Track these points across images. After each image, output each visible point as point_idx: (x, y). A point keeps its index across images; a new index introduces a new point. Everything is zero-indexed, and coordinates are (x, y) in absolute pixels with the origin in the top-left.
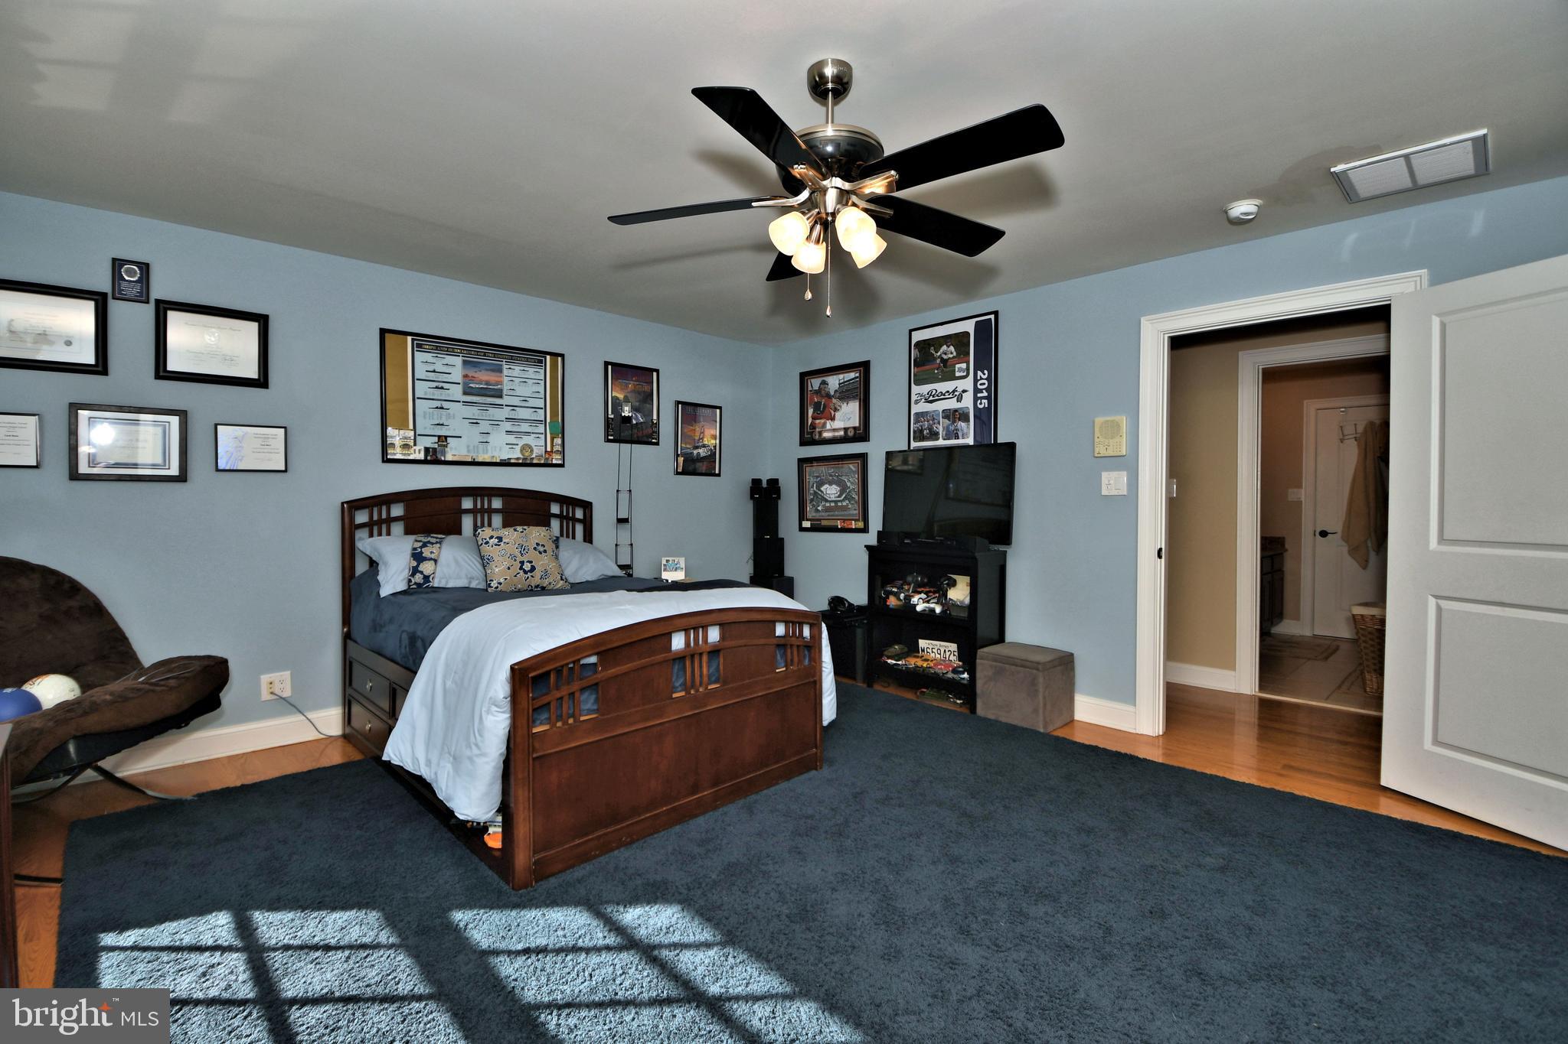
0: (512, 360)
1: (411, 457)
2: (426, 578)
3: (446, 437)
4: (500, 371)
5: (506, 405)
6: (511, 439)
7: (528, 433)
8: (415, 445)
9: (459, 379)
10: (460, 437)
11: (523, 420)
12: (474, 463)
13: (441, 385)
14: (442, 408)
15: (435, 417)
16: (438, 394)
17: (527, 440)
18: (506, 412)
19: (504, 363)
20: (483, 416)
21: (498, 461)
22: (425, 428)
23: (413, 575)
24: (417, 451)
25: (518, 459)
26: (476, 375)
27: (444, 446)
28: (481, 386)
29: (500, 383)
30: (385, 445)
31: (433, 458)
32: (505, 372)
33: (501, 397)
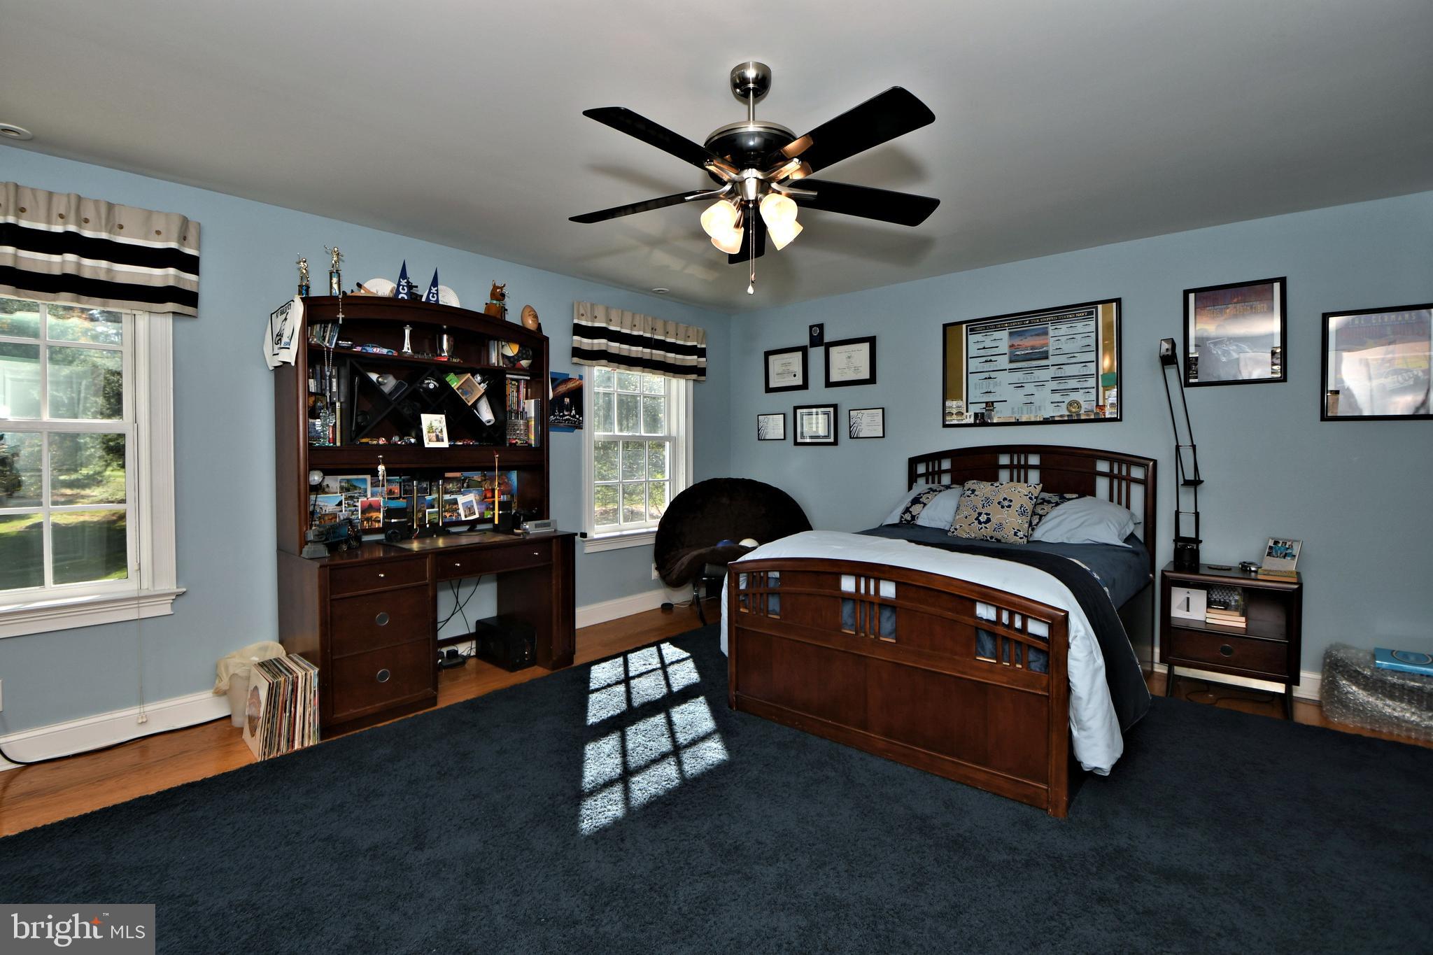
0: (1058, 320)
1: (963, 422)
2: (913, 517)
3: (993, 403)
4: (1046, 333)
5: (1052, 365)
6: (1057, 397)
7: (1076, 389)
8: (967, 411)
9: (1006, 350)
10: (1006, 401)
11: (1070, 376)
12: (1018, 423)
13: (989, 358)
14: (990, 378)
15: (984, 386)
16: (988, 367)
17: (1074, 396)
18: (1052, 372)
19: (1050, 325)
20: (1027, 379)
21: (1042, 419)
22: (976, 397)
23: (904, 513)
24: (968, 417)
25: (1061, 416)
26: (1020, 343)
27: (991, 410)
28: (1028, 352)
29: (1047, 345)
30: (944, 414)
31: (981, 421)
32: (1051, 333)
33: (1047, 358)
